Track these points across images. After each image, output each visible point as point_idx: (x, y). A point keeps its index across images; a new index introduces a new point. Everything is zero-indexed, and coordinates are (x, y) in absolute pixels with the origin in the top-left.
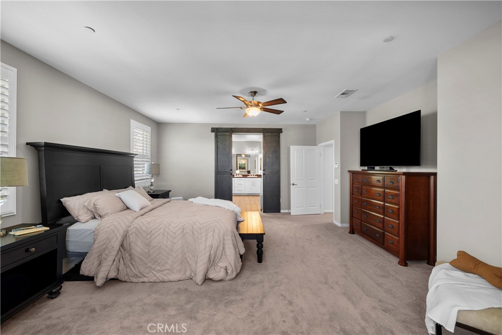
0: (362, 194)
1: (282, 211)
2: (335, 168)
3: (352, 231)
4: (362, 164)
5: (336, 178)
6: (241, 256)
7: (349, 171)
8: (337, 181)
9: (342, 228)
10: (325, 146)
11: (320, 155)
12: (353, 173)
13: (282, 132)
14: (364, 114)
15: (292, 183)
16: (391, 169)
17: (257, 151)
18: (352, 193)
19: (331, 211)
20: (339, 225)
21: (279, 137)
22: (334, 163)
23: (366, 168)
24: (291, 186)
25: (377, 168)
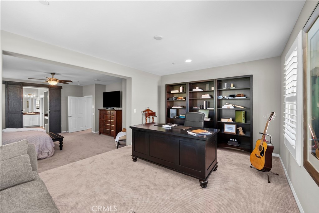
0: (103, 118)
1: (62, 132)
2: (93, 108)
3: (100, 134)
4: (104, 107)
5: (93, 112)
6: (54, 148)
7: (99, 109)
8: (94, 114)
9: (96, 133)
10: (87, 97)
11: (85, 101)
12: (100, 110)
13: (62, 88)
14: (105, 86)
15: (69, 116)
16: (113, 108)
17: (34, 96)
18: (100, 118)
19: (90, 128)
20: (95, 132)
21: (60, 91)
22: (92, 106)
23: (105, 108)
24: (69, 118)
25: (109, 108)
